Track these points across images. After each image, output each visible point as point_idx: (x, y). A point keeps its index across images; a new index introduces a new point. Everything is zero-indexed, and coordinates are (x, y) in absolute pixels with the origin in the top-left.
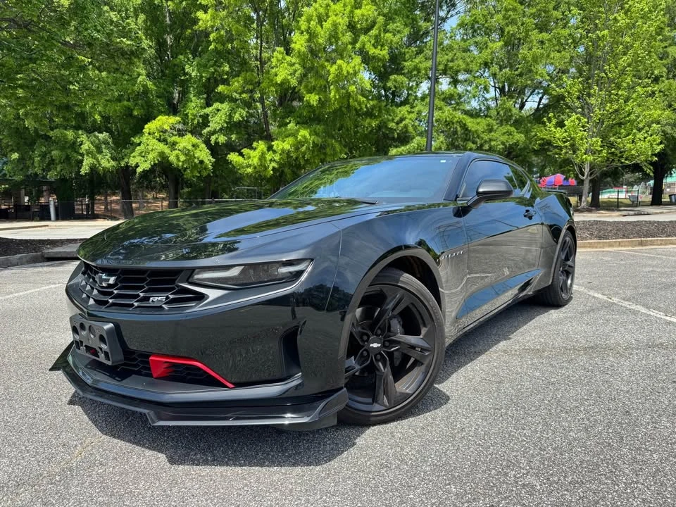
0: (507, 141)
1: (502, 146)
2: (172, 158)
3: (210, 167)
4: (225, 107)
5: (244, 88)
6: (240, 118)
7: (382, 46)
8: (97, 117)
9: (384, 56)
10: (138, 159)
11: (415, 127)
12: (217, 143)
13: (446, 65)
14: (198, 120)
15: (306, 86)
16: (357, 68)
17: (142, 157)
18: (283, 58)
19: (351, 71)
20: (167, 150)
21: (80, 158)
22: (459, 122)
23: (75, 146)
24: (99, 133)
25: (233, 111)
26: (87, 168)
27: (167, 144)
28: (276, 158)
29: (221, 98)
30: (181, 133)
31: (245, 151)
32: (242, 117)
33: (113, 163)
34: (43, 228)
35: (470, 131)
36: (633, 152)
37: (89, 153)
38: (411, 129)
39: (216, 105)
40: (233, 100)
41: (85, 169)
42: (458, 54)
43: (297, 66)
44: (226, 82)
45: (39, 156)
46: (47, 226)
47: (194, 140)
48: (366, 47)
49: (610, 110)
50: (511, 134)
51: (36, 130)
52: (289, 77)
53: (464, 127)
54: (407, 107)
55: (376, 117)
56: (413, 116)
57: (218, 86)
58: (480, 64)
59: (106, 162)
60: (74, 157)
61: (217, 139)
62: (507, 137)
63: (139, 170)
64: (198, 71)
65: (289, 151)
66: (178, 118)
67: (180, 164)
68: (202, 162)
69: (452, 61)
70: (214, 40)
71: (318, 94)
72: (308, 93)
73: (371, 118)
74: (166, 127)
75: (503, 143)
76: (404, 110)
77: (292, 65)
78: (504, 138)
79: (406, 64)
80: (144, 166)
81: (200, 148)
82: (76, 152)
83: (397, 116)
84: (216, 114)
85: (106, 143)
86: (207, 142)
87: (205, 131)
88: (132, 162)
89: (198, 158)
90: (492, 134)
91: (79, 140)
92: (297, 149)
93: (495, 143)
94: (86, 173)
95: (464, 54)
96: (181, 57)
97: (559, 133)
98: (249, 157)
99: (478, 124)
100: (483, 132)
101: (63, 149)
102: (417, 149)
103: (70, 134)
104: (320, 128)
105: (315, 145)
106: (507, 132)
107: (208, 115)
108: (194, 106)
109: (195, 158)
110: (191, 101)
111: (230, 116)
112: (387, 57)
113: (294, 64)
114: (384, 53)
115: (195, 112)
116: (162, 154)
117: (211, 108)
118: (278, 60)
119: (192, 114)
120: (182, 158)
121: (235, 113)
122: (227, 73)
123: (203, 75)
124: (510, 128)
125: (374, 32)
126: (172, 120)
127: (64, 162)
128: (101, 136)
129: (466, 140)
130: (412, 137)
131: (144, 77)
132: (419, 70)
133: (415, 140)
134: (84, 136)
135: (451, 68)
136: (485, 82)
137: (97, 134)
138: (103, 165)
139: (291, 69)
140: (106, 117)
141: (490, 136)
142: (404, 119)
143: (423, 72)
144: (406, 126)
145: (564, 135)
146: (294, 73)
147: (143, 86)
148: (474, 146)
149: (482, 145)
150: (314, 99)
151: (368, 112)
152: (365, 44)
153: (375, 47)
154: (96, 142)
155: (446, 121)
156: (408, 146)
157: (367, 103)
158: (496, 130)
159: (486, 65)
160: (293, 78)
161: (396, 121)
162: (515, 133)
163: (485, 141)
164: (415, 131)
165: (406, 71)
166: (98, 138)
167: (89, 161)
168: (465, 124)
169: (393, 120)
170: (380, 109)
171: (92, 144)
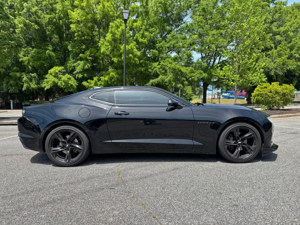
0: (199, 77)
2: (59, 84)
3: (75, 87)
4: (82, 63)
5: (90, 55)
7: (145, 38)
8: (30, 67)
10: (45, 84)
11: (160, 71)
12: (78, 77)
13: (174, 45)
14: (72, 68)
15: (113, 54)
16: (133, 47)
17: (47, 85)
18: (104, 43)
19: (130, 48)
20: (56, 80)
21: (22, 84)
22: (178, 69)
23: (20, 79)
24: (32, 73)
25: (85, 64)
26: (25, 88)
27: (58, 78)
28: (102, 84)
29: (81, 59)
30: (64, 74)
31: (89, 81)
32: (88, 67)
33: (36, 86)
34: (5, 113)
35: (183, 73)
36: (253, 81)
37: (26, 82)
38: (158, 72)
39: (79, 62)
40: (87, 60)
41: (24, 89)
42: (180, 40)
43: (110, 46)
44: (83, 53)
45: (6, 83)
46: (7, 112)
47: (69, 76)
48: (138, 38)
49: (242, 63)
50: (201, 74)
51: (4, 73)
52: (106, 51)
53: (180, 71)
54: (158, 63)
55: (144, 67)
56: (159, 66)
57: (79, 54)
58: (188, 45)
59: (33, 85)
60: (20, 83)
63: (46, 89)
65: (107, 81)
66: (63, 68)
67: (62, 86)
68: (72, 85)
69: (177, 43)
70: (76, 36)
71: (117, 58)
72: (113, 57)
74: (57, 71)
75: (198, 78)
76: (155, 64)
77: (107, 46)
78: (198, 76)
79: (157, 45)
80: (48, 87)
81: (72, 80)
82: (21, 81)
84: (78, 66)
85: (35, 78)
86: (75, 77)
87: (74, 73)
88: (43, 86)
89: (70, 84)
90: (193, 74)
91: (22, 77)
92: (111, 80)
93: (194, 77)
95: (183, 40)
96: (67, 42)
97: (221, 73)
98: (91, 84)
99: (187, 69)
100: (189, 73)
101: (15, 80)
102: (161, 80)
103: (18, 74)
104: (120, 71)
105: (117, 79)
107: (75, 66)
108: (70, 63)
110: (70, 60)
111: (84, 67)
112: (147, 42)
114: (145, 41)
115: (70, 65)
116: (54, 82)
117: (76, 63)
118: (101, 44)
119: (69, 66)
120: (63, 84)
122: (84, 49)
123: (74, 50)
124: (201, 71)
125: (141, 32)
126: (60, 68)
127: (15, 85)
128: (33, 75)
129: (182, 76)
130: (160, 75)
131: (49, 51)
132: (162, 47)
133: (160, 76)
134: (25, 75)
135: (176, 46)
136: (190, 52)
137: (31, 74)
138: (32, 87)
139: (107, 48)
140: (33, 67)
141: (192, 75)
142: (155, 68)
143: (164, 48)
144: (156, 71)
145: (224, 74)
146: (108, 49)
147: (48, 54)
148: (185, 79)
149: (189, 78)
150: (115, 60)
151: (141, 65)
152: (138, 37)
153: (142, 38)
154: (30, 77)
155: (173, 68)
156: (156, 79)
157: (140, 61)
158: (195, 72)
159: (191, 45)
160: (107, 51)
161: (152, 68)
162: (203, 73)
163: (190, 77)
164: (161, 73)
165: (157, 48)
166: (31, 76)
167: (25, 85)
168: (180, 70)
169: (151, 68)
170: (145, 63)
171: (27, 78)
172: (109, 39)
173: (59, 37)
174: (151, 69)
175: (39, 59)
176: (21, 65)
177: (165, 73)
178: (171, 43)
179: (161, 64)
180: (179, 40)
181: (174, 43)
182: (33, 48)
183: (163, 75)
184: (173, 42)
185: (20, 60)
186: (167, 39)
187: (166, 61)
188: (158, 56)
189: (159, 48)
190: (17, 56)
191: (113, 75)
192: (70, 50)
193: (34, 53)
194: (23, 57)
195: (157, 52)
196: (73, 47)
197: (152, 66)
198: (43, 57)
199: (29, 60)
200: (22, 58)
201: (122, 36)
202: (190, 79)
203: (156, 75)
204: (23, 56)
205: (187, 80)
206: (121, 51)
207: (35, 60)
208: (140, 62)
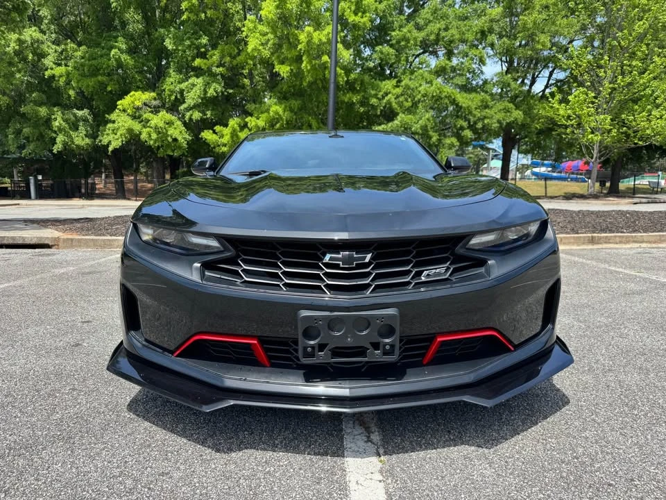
0: (504, 120)
1: (497, 125)
2: (144, 136)
3: (185, 145)
4: (199, 81)
5: (221, 61)
6: (215, 94)
7: (364, 12)
8: (72, 93)
9: (364, 24)
10: (111, 137)
11: (401, 105)
12: (191, 119)
13: (438, 35)
14: (176, 97)
15: (278, 57)
17: (113, 139)
18: (255, 27)
19: (324, 40)
20: (137, 126)
22: (448, 97)
23: (48, 122)
24: (77, 109)
25: (207, 85)
26: (60, 146)
27: (140, 122)
29: (198, 72)
30: (156, 110)
31: (218, 128)
32: (217, 93)
33: (87, 141)
34: (13, 207)
35: (461, 107)
36: (648, 132)
37: (60, 130)
38: (395, 105)
39: (192, 80)
40: (213, 75)
41: (57, 148)
42: (453, 22)
43: (271, 36)
44: (203, 56)
45: (14, 133)
46: (18, 204)
47: (168, 116)
48: (345, 14)
49: (622, 84)
50: (509, 112)
51: (8, 107)
52: (261, 48)
54: (394, 82)
55: (358, 92)
56: (398, 91)
57: (194, 60)
58: (477, 33)
59: (80, 139)
60: (48, 135)
61: (192, 115)
62: (503, 114)
63: (110, 149)
64: (174, 43)
66: (153, 94)
67: (152, 142)
68: (175, 140)
69: (446, 29)
70: (186, 9)
71: (290, 66)
72: (278, 64)
73: (353, 93)
74: (138, 103)
75: (499, 122)
76: (388, 85)
77: (265, 34)
78: (500, 116)
79: (393, 33)
80: (116, 143)
81: (175, 126)
82: (49, 129)
83: (380, 91)
84: (192, 89)
85: (85, 120)
86: (182, 118)
87: (182, 107)
88: (105, 141)
89: (171, 137)
90: (487, 110)
91: (53, 117)
92: (273, 126)
93: (488, 120)
94: (58, 151)
95: (460, 22)
96: (162, 30)
97: (563, 110)
98: (223, 136)
99: (471, 99)
100: (476, 108)
101: (35, 126)
102: (401, 127)
103: (43, 111)
104: (295, 103)
106: (505, 109)
107: (184, 90)
108: (172, 82)
109: (168, 136)
110: (170, 77)
111: (205, 92)
112: (368, 26)
113: (267, 34)
114: (364, 20)
115: (172, 87)
116: (130, 131)
117: (186, 83)
118: (249, 30)
119: (169, 90)
120: (154, 136)
121: (209, 88)
122: (205, 46)
123: (180, 48)
126: (147, 96)
127: (38, 139)
128: (80, 113)
129: (458, 117)
130: (398, 114)
131: (117, 50)
132: (408, 41)
133: (398, 117)
134: (59, 113)
135: (443, 38)
136: (480, 53)
137: (75, 111)
138: (77, 143)
139: (264, 39)
140: (80, 93)
141: (484, 114)
142: (387, 94)
143: (412, 42)
144: (389, 102)
145: (569, 112)
146: (267, 43)
147: (116, 60)
148: (465, 124)
149: (475, 123)
150: (283, 70)
151: (350, 86)
152: (344, 11)
153: (356, 14)
154: (73, 118)
155: (433, 96)
156: (390, 124)
157: (348, 77)
158: (492, 107)
159: (483, 33)
160: (265, 49)
161: (379, 96)
162: (514, 110)
163: (479, 119)
164: (401, 107)
165: (394, 42)
166: (75, 115)
167: (60, 139)
168: (454, 100)
169: (375, 96)
170: (362, 83)
171: (66, 121)
172: (270, 16)
173: (143, 17)
174: (378, 98)
175: (95, 72)
176: (50, 87)
177: (412, 110)
178: (429, 28)
179: (403, 83)
180: (451, 23)
181: (440, 30)
182: (80, 44)
183: (406, 113)
184: (438, 25)
185: (47, 74)
186: (420, 19)
187: (416, 77)
188: (394, 63)
189: (398, 42)
190: (40, 64)
191: (277, 113)
192: (170, 47)
193: (83, 58)
194: (54, 66)
195: (392, 51)
196: (178, 40)
197: (378, 88)
198: (104, 66)
199: (68, 74)
200: (52, 69)
201: (304, 5)
202: (480, 125)
203: (389, 115)
204: (55, 63)
205: (472, 127)
206: (299, 47)
207: (83, 75)
208: (350, 78)
